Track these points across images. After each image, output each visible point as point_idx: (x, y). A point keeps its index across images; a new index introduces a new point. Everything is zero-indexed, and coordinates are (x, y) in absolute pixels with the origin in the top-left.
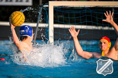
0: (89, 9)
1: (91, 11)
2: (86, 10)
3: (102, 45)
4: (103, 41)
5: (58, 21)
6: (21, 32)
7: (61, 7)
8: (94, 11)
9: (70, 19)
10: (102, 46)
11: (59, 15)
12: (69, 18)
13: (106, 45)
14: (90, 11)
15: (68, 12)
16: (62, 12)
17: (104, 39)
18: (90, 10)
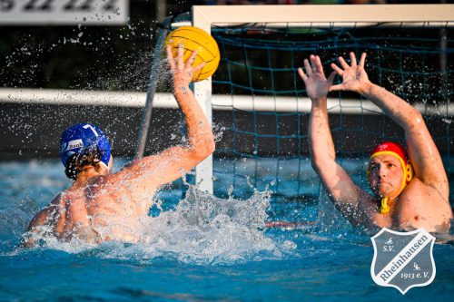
0: (348, 33)
1: (358, 42)
2: (336, 39)
3: (381, 175)
4: (384, 156)
5: (230, 83)
6: (68, 149)
7: (240, 30)
8: (368, 41)
9: (274, 72)
10: (380, 178)
11: (232, 59)
12: (271, 70)
13: (395, 173)
14: (353, 42)
15: (268, 48)
16: (245, 46)
17: (387, 149)
18: (355, 39)
